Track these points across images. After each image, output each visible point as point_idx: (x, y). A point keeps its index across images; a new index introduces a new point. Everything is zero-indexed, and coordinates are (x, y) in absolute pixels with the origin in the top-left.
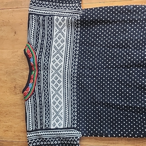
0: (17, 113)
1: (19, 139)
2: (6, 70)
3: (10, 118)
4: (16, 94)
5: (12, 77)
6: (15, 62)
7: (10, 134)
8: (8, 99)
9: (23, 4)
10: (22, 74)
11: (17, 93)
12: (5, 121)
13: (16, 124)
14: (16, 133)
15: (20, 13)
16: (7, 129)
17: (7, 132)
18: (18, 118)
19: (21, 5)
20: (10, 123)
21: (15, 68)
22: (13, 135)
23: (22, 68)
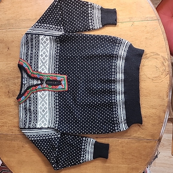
0: (11, 112)
1: (12, 132)
2: (2, 78)
3: (5, 116)
4: (9, 97)
5: (6, 83)
6: (8, 72)
7: (5, 128)
8: (3, 101)
9: (14, 26)
10: (14, 81)
11: (11, 96)
12: (1, 119)
13: (10, 121)
14: (10, 128)
15: (12, 33)
16: (2, 125)
17: (3, 127)
18: (11, 116)
19: (13, 27)
20: (5, 120)
21: (9, 77)
22: (8, 130)
23: (14, 77)
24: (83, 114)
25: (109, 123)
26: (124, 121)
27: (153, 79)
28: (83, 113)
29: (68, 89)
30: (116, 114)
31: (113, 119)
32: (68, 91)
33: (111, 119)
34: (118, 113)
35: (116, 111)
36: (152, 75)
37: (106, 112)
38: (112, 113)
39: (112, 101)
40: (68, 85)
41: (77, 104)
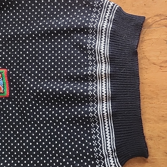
24: (37, 140)
25: (85, 157)
26: (112, 152)
27: (163, 65)
28: (37, 137)
29: (10, 93)
30: (97, 139)
31: (93, 150)
32: (10, 98)
33: (89, 149)
34: (100, 137)
35: (96, 134)
36: (160, 58)
37: (79, 136)
38: (89, 137)
39: (88, 115)
40: (10, 86)
41: (26, 120)
